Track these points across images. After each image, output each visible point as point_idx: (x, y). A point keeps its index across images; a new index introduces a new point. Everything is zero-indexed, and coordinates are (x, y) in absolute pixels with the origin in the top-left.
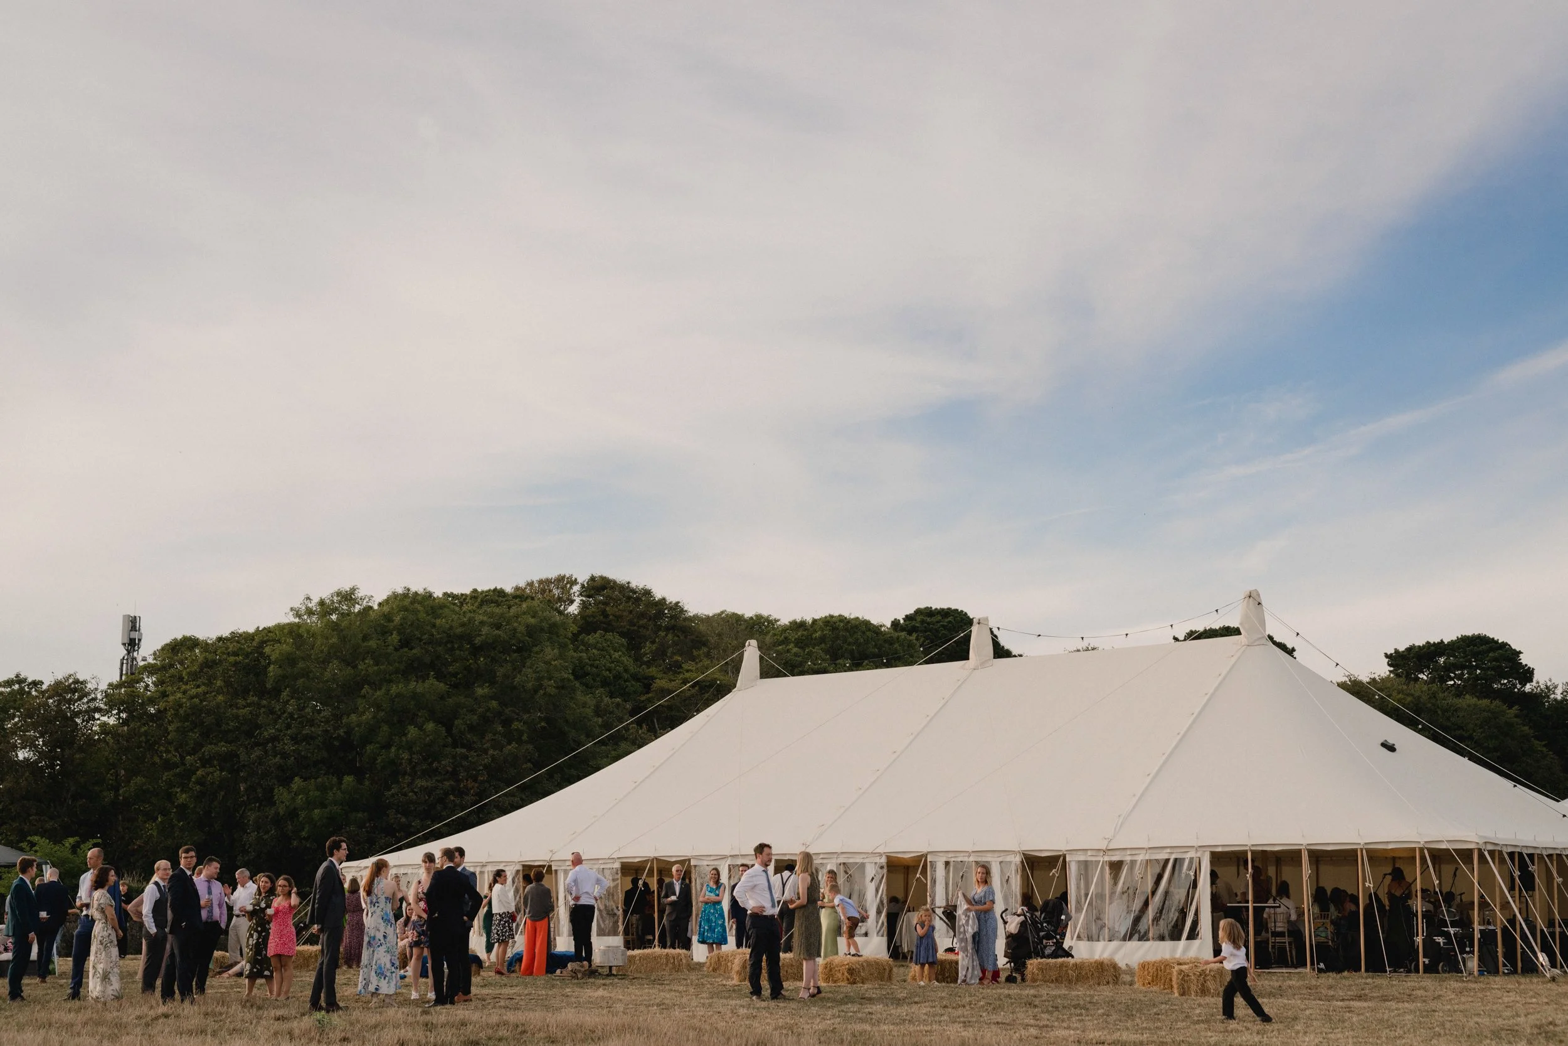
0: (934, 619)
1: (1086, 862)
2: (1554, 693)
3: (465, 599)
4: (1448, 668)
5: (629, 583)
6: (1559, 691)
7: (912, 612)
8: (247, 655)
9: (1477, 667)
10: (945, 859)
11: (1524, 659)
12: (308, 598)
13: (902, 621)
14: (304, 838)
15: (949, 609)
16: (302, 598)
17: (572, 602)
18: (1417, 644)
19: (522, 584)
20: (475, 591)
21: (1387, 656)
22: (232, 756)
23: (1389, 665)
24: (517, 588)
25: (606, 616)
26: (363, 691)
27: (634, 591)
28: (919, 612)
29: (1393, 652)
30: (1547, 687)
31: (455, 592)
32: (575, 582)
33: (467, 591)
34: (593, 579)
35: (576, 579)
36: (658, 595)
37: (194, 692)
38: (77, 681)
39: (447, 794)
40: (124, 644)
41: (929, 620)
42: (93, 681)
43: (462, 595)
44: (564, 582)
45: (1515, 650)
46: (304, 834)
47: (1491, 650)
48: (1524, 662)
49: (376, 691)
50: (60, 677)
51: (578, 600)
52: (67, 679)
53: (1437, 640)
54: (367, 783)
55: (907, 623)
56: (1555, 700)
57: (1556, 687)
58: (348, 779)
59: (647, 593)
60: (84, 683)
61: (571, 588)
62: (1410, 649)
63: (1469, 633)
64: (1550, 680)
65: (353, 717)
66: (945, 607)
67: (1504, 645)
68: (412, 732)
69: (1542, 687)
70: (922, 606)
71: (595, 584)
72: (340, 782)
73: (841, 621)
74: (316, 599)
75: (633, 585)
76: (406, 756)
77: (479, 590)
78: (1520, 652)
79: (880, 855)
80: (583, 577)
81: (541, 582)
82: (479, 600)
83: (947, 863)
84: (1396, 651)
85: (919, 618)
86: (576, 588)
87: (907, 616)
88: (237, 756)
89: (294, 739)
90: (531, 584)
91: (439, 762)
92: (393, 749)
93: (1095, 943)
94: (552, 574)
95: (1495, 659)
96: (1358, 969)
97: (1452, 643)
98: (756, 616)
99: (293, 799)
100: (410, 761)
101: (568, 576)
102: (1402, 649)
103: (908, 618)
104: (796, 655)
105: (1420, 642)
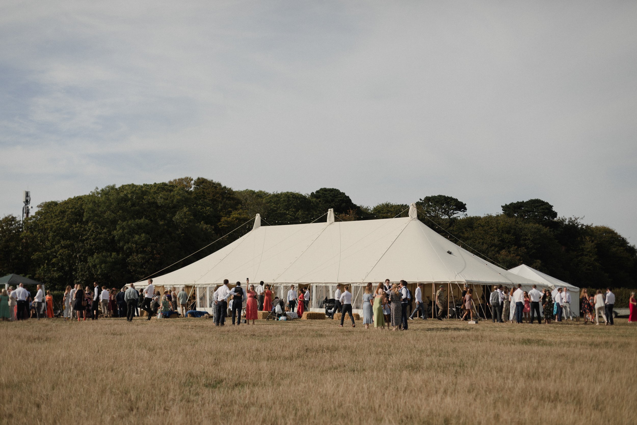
0: (327, 193)
1: (357, 286)
2: (565, 222)
3: (152, 187)
4: (525, 212)
5: (212, 180)
6: (567, 221)
7: (319, 189)
8: (76, 209)
9: (536, 212)
10: (316, 285)
11: (554, 209)
12: (97, 188)
13: (315, 193)
14: (99, 275)
15: (333, 189)
16: (95, 188)
17: (191, 187)
18: (514, 202)
19: (172, 180)
20: (155, 183)
21: (502, 206)
22: (72, 245)
23: (503, 210)
24: (170, 182)
25: (204, 193)
26: (119, 223)
27: (214, 184)
28: (321, 189)
29: (505, 205)
30: (563, 220)
31: (148, 184)
32: (192, 180)
33: (152, 183)
34: (199, 179)
35: (192, 179)
36: (223, 185)
37: (57, 222)
38: (13, 217)
39: (149, 260)
40: (24, 202)
41: (325, 193)
42: (19, 217)
43: (151, 185)
44: (188, 180)
45: (550, 205)
46: (98, 273)
47: (542, 205)
48: (553, 210)
49: (123, 222)
50: (7, 216)
51: (193, 186)
52: (9, 217)
53: (521, 201)
54: (120, 255)
55: (317, 194)
56: (566, 224)
57: (566, 219)
58: (114, 254)
59: (219, 185)
60: (15, 218)
61: (190, 182)
62: (511, 204)
63: (533, 198)
64: (564, 217)
65: (115, 232)
66: (331, 188)
67: (547, 203)
68: (137, 237)
69: (561, 219)
70: (323, 187)
71: (200, 180)
72: (111, 255)
73: (291, 194)
74: (100, 189)
75: (214, 181)
76: (134, 246)
77: (157, 183)
78: (552, 206)
79: (296, 283)
80: (195, 178)
81: (179, 179)
82: (157, 187)
83: (316, 286)
84: (506, 205)
85: (321, 192)
86: (193, 182)
87: (317, 191)
88: (74, 245)
89: (94, 239)
90: (175, 180)
91: (147, 248)
92: (130, 244)
93: (359, 310)
94: (183, 177)
95: (543, 209)
96: (431, 317)
97: (527, 202)
98: (260, 191)
99: (94, 261)
100: (136, 247)
101: (189, 177)
102: (508, 204)
103: (317, 192)
104: (274, 207)
105: (515, 202)
